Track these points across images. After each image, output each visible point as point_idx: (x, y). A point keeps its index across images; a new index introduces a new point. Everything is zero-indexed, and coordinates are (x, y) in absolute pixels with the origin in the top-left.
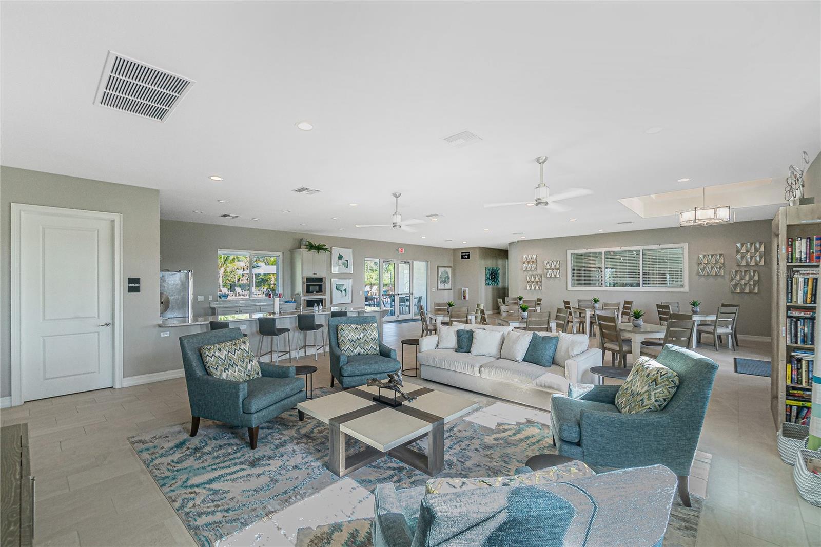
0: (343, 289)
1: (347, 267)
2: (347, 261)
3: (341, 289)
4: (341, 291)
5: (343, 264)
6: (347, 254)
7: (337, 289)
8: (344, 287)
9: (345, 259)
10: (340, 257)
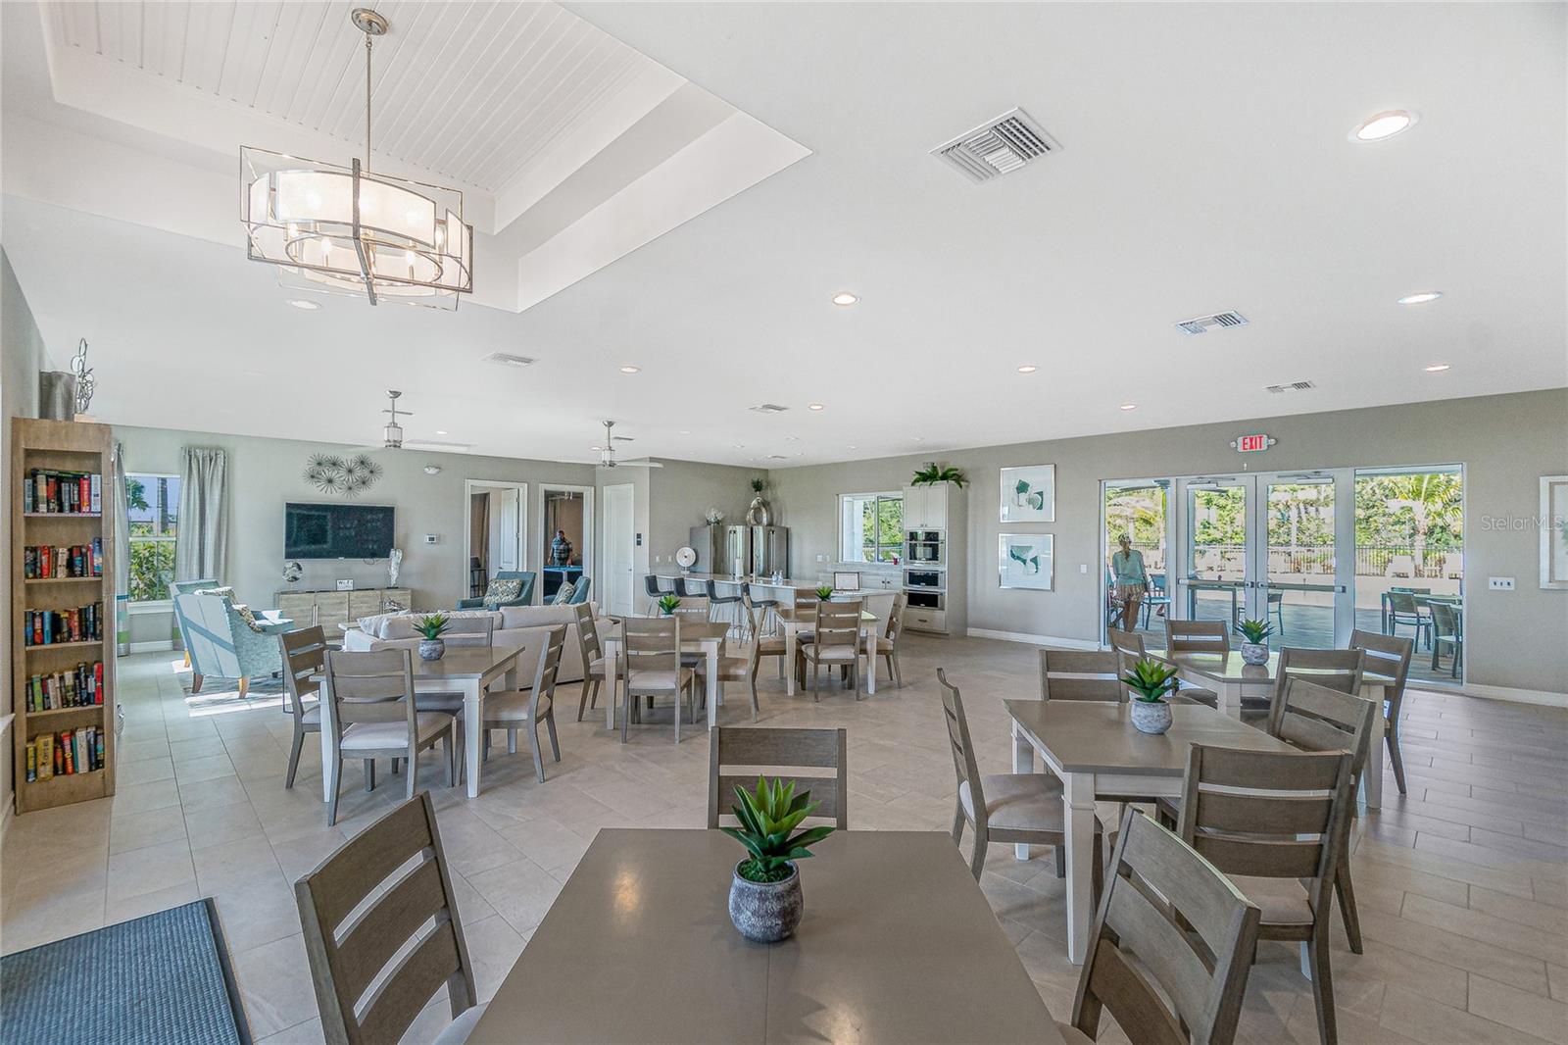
0: (1029, 556)
1: (1040, 508)
2: (1041, 494)
3: (1024, 557)
4: (1024, 562)
5: (1030, 501)
6: (1041, 478)
7: (1013, 556)
8: (1032, 551)
9: (1032, 491)
10: (1022, 488)
